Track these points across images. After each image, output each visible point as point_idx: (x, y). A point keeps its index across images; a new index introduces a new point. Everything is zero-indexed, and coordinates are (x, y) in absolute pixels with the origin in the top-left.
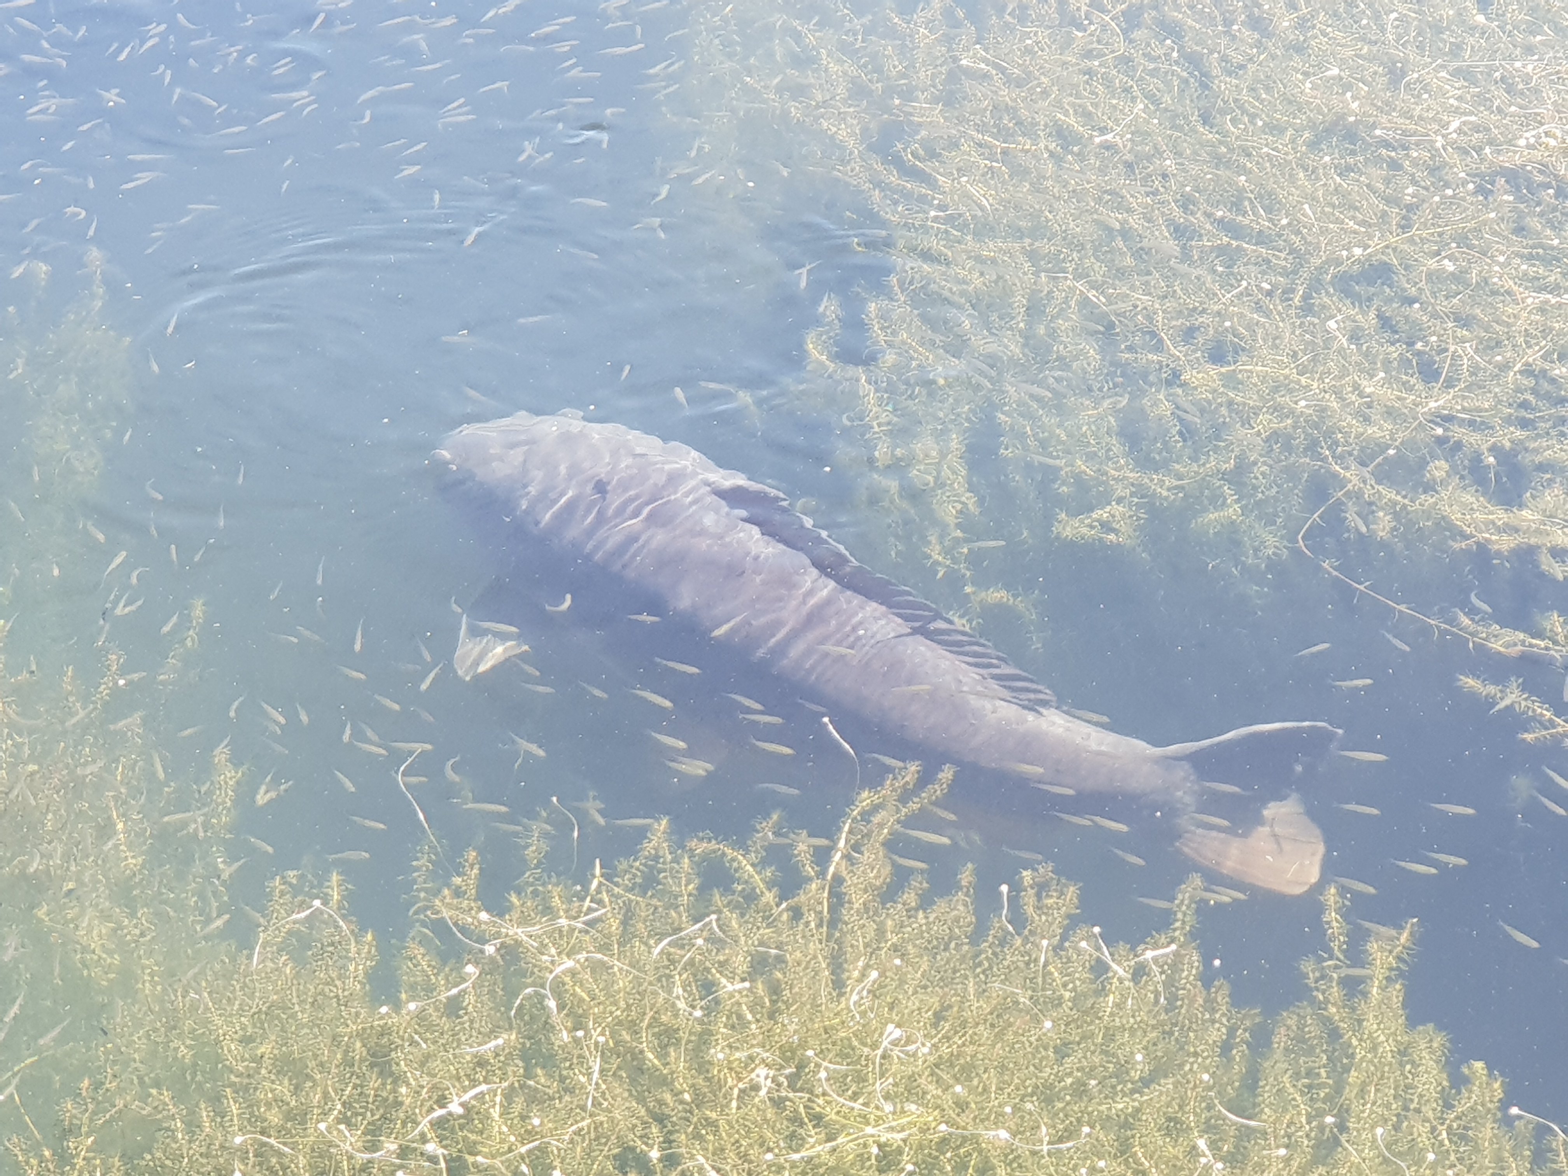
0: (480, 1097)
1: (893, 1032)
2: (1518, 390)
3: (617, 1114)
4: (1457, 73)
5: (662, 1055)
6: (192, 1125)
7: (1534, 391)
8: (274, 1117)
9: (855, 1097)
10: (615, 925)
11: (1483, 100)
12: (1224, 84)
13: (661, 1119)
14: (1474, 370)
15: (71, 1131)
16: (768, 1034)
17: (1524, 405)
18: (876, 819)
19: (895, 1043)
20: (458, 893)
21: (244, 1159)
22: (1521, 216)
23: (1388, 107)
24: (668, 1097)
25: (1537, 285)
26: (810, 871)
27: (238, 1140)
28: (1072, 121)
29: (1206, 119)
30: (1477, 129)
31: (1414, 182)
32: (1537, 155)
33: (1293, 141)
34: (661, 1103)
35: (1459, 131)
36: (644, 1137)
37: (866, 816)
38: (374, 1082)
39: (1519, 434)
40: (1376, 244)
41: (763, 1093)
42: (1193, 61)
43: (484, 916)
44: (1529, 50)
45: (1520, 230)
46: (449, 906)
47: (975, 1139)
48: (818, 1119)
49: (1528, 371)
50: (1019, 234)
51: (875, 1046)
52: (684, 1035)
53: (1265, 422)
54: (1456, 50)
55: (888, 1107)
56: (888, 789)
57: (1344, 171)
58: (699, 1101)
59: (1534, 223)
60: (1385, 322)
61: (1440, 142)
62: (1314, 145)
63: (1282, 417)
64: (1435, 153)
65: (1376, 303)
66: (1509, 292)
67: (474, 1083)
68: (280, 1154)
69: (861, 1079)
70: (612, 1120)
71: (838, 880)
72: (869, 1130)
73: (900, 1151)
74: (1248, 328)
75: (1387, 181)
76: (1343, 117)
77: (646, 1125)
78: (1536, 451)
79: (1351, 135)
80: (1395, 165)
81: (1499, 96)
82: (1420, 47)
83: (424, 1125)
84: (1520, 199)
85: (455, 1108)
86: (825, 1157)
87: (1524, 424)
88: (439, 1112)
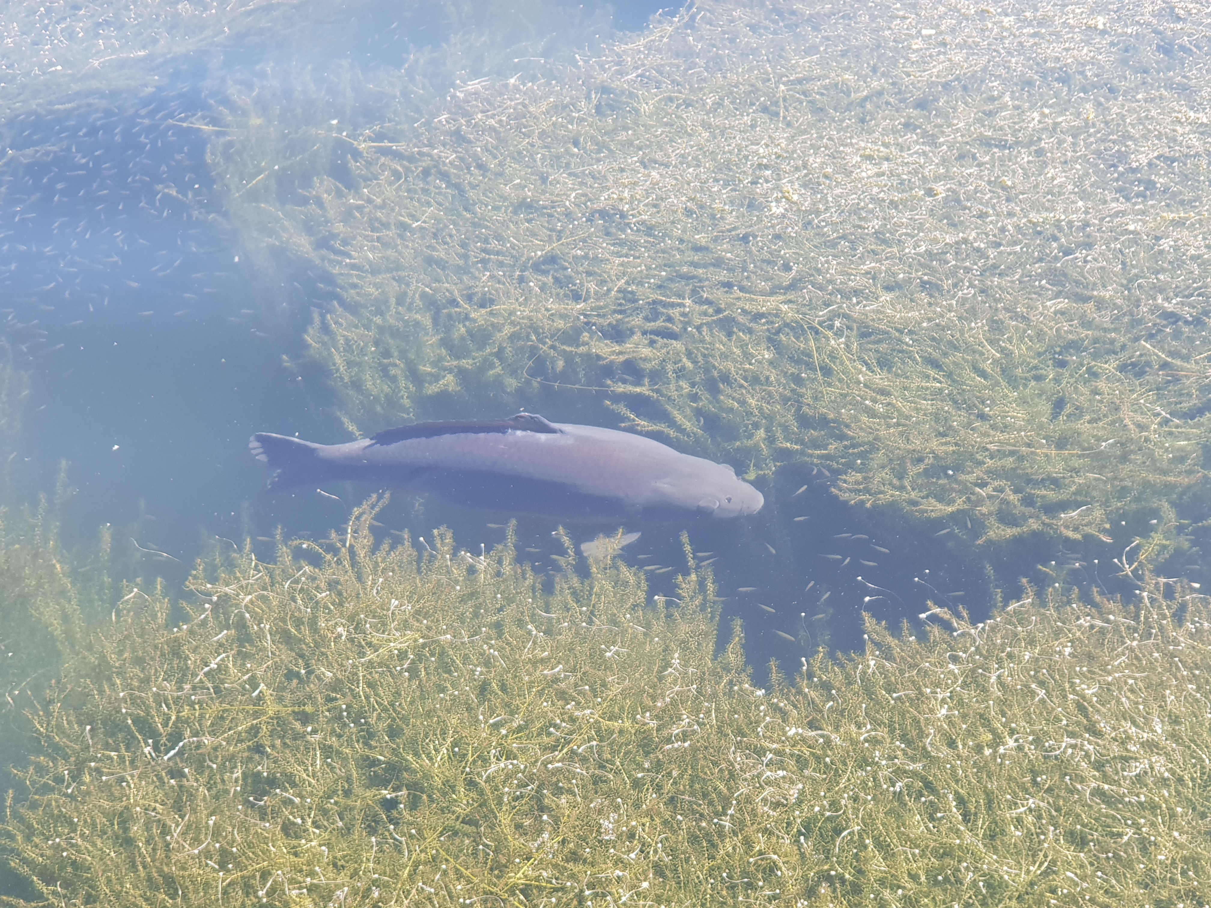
0: (223, 660)
1: (395, 602)
2: (617, 299)
3: (283, 657)
4: (570, 174)
5: (299, 630)
6: (101, 692)
7: (624, 299)
8: (136, 683)
9: (383, 632)
10: (267, 579)
11: (582, 184)
12: (471, 194)
13: (302, 656)
14: (596, 293)
15: (51, 702)
16: (341, 613)
17: (620, 305)
18: (363, 519)
19: (396, 607)
20: (195, 577)
21: (126, 702)
22: (606, 228)
23: (544, 192)
24: (304, 646)
25: (619, 255)
26: (339, 545)
27: (122, 694)
28: (407, 220)
29: (466, 209)
30: (583, 195)
31: (559, 220)
32: (610, 202)
33: (506, 212)
34: (302, 649)
35: (575, 198)
36: (296, 665)
37: (358, 518)
38: (176, 661)
39: (619, 317)
40: (548, 248)
41: (343, 638)
42: (457, 187)
43: (209, 586)
44: (598, 160)
45: (608, 234)
46: (193, 584)
47: (437, 641)
48: (370, 644)
49: (619, 291)
50: (389, 270)
51: (388, 610)
52: (305, 620)
53: (507, 330)
54: (568, 165)
55: (398, 634)
56: (365, 506)
57: (529, 221)
58: (317, 645)
59: (613, 230)
60: (556, 280)
61: (567, 203)
62: (515, 212)
63: (515, 326)
64: (567, 208)
65: (551, 272)
66: (608, 260)
67: (219, 655)
68: (140, 697)
69: (384, 624)
70: (281, 660)
71: (352, 546)
72: (392, 644)
73: (407, 652)
74: (496, 291)
75: (548, 222)
76: (525, 199)
77: (296, 659)
78: (628, 322)
79: (529, 206)
80: (550, 216)
81: (590, 181)
82: (552, 166)
83: (201, 675)
84: (605, 221)
85: (213, 666)
86: (375, 659)
87: (620, 312)
88: (206, 669)
